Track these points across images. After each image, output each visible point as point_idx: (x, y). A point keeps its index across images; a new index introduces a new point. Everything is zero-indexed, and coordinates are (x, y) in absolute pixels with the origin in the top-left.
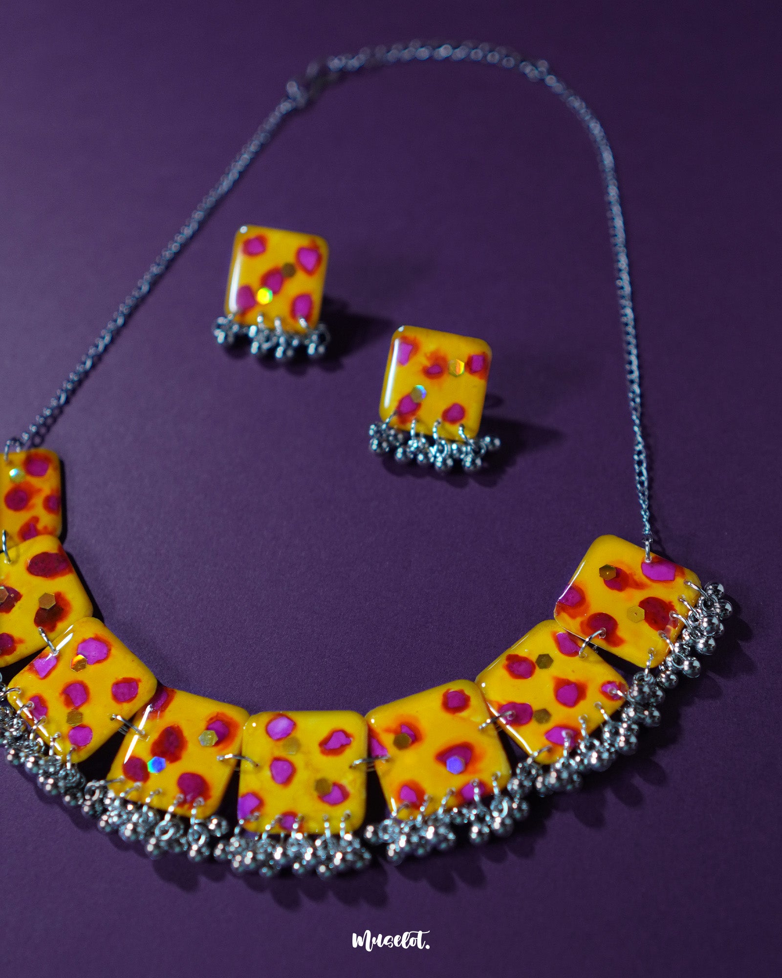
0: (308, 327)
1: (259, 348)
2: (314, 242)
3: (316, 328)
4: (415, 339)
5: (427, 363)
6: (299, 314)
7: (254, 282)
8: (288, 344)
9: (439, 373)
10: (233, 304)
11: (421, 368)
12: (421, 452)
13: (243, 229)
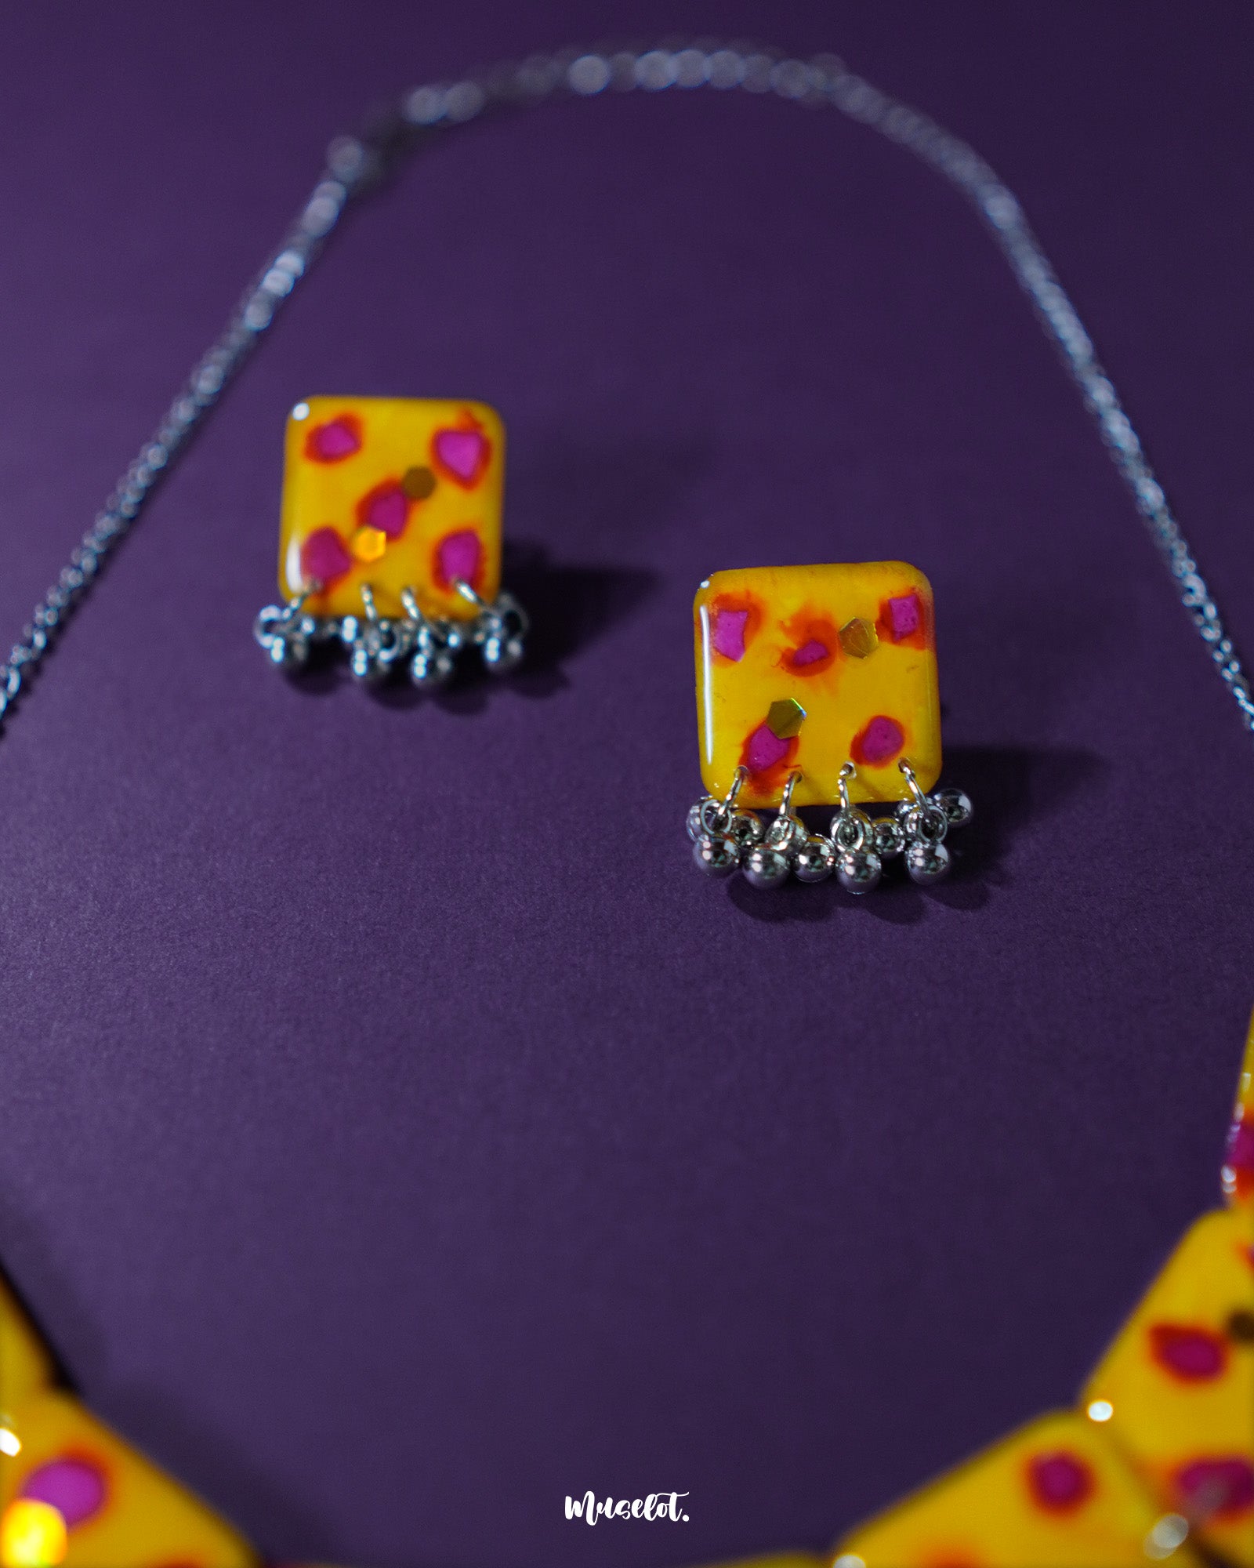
0: (480, 600)
1: (372, 662)
2: (468, 415)
3: (496, 604)
4: (748, 594)
5: (789, 643)
6: (453, 579)
7: (342, 519)
8: (438, 643)
9: (822, 658)
10: (294, 575)
11: (777, 656)
12: (802, 851)
13: (301, 411)
